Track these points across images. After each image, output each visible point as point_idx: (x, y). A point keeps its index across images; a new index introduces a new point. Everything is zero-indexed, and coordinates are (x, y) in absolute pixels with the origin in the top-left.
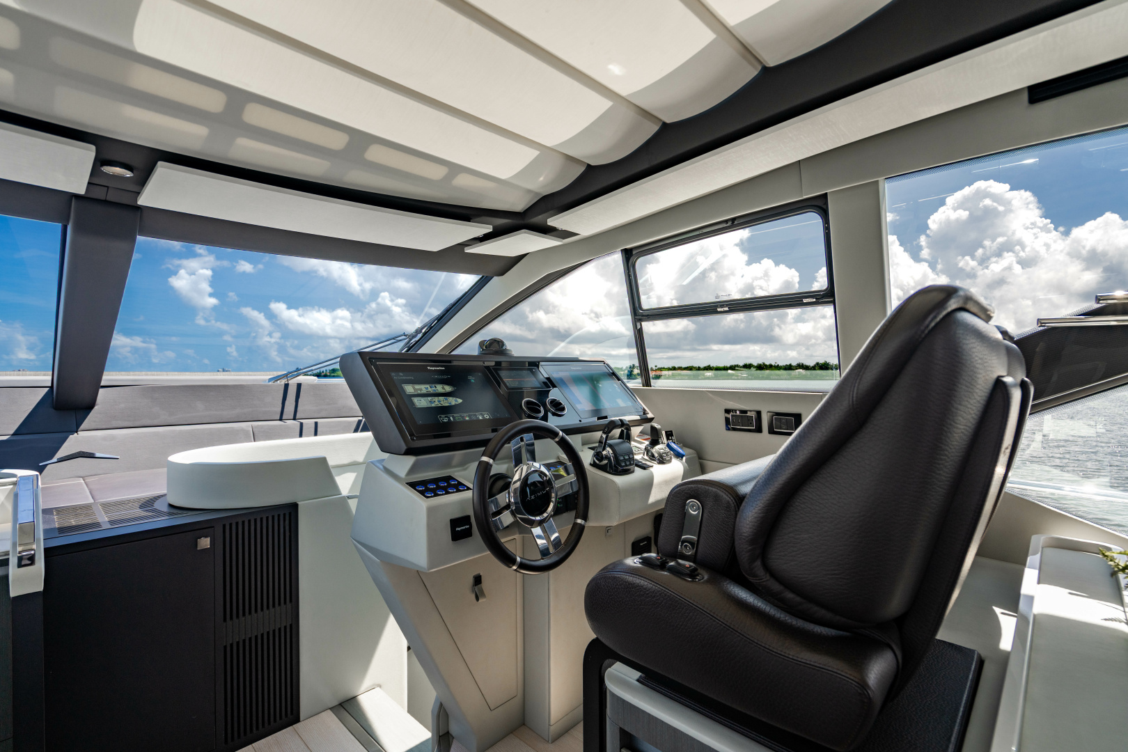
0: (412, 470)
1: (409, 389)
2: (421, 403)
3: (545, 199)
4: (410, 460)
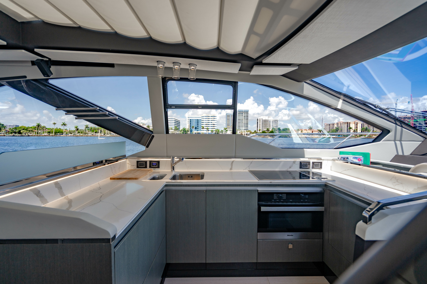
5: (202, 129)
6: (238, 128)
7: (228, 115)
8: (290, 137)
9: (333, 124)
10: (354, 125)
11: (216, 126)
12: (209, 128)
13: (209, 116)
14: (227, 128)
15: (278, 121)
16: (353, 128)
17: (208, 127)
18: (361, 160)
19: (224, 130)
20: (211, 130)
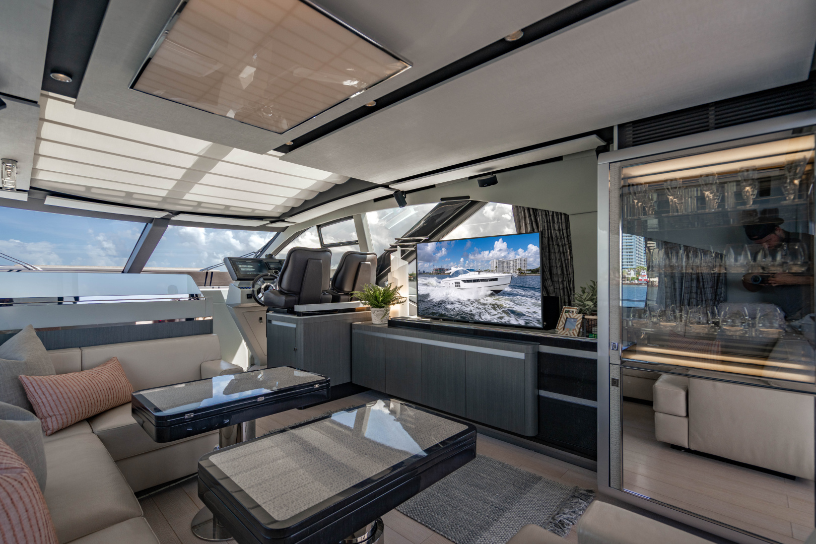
0: (239, 285)
1: (240, 266)
2: (243, 269)
3: (284, 214)
4: (239, 282)
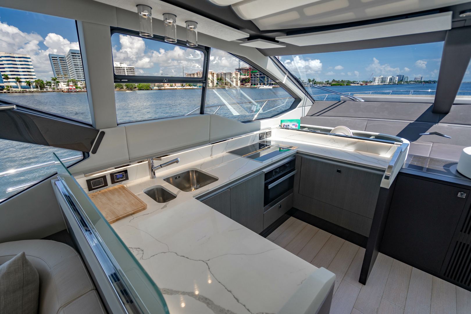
5: (4, 80)
6: (78, 78)
7: (54, 57)
8: (152, 89)
9: (194, 74)
10: (211, 75)
11: (34, 75)
12: (21, 78)
13: (14, 57)
14: (58, 79)
15: (135, 69)
16: (211, 79)
17: (19, 77)
18: (297, 126)
19: (53, 82)
20: (26, 82)
